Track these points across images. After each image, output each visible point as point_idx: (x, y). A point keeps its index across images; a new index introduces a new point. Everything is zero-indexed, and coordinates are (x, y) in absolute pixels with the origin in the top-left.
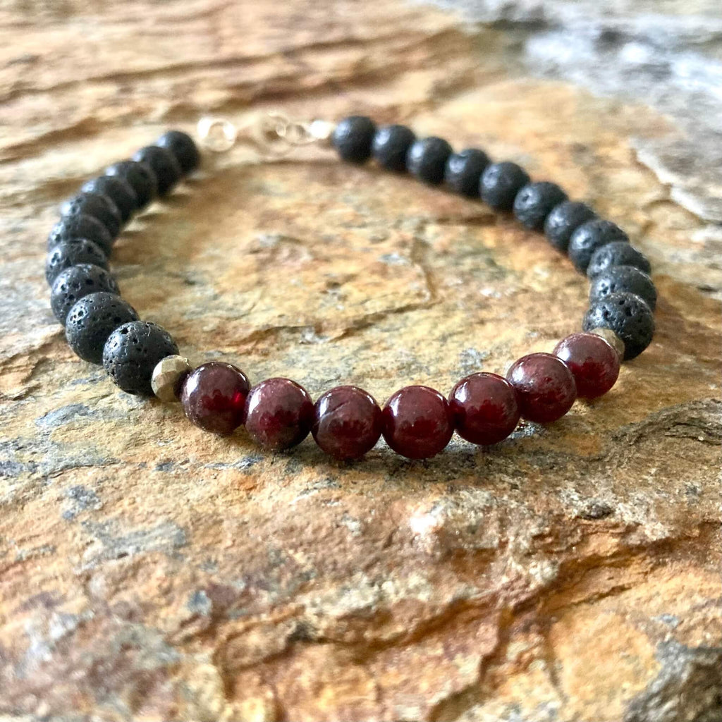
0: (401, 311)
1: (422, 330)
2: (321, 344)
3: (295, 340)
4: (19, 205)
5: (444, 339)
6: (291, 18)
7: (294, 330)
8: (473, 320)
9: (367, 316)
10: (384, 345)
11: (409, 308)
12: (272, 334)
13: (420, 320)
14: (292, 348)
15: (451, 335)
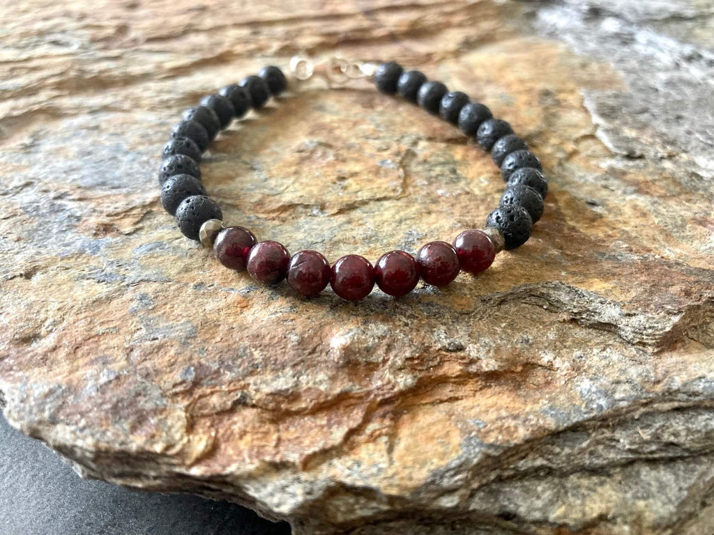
0: (379, 200)
1: (387, 215)
2: (322, 217)
3: (306, 213)
4: (169, 107)
5: (400, 222)
7: (307, 206)
8: (424, 210)
9: (355, 202)
10: (360, 222)
11: (385, 198)
12: (292, 207)
13: (389, 207)
14: (302, 218)
15: (406, 220)
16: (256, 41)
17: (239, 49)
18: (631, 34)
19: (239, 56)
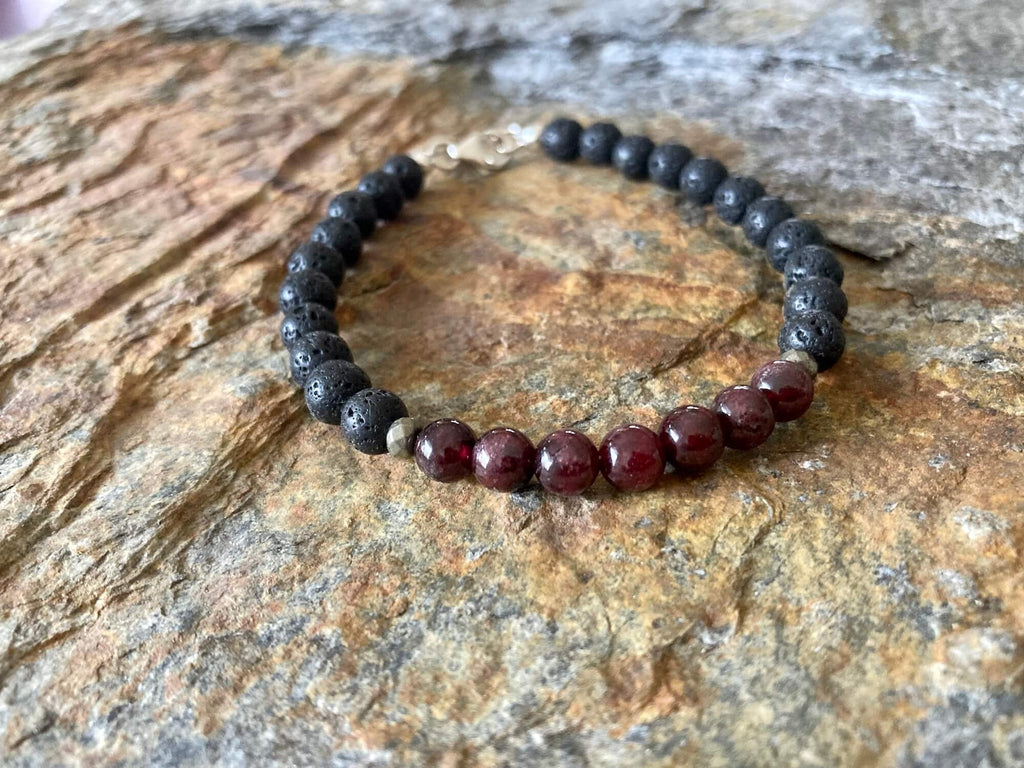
0: (758, 541)
2: (730, 644)
3: (697, 652)
4: (150, 571)
5: (837, 563)
6: (234, 122)
7: (685, 640)
8: (836, 517)
9: (738, 572)
10: (791, 607)
11: (764, 532)
12: (669, 658)
13: (789, 546)
14: (704, 667)
15: (839, 553)
16: (154, 332)
17: (139, 362)
18: (653, 57)
19: (151, 375)
